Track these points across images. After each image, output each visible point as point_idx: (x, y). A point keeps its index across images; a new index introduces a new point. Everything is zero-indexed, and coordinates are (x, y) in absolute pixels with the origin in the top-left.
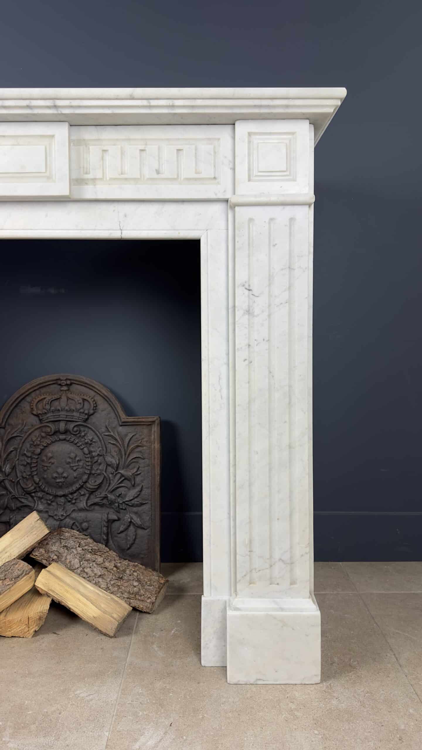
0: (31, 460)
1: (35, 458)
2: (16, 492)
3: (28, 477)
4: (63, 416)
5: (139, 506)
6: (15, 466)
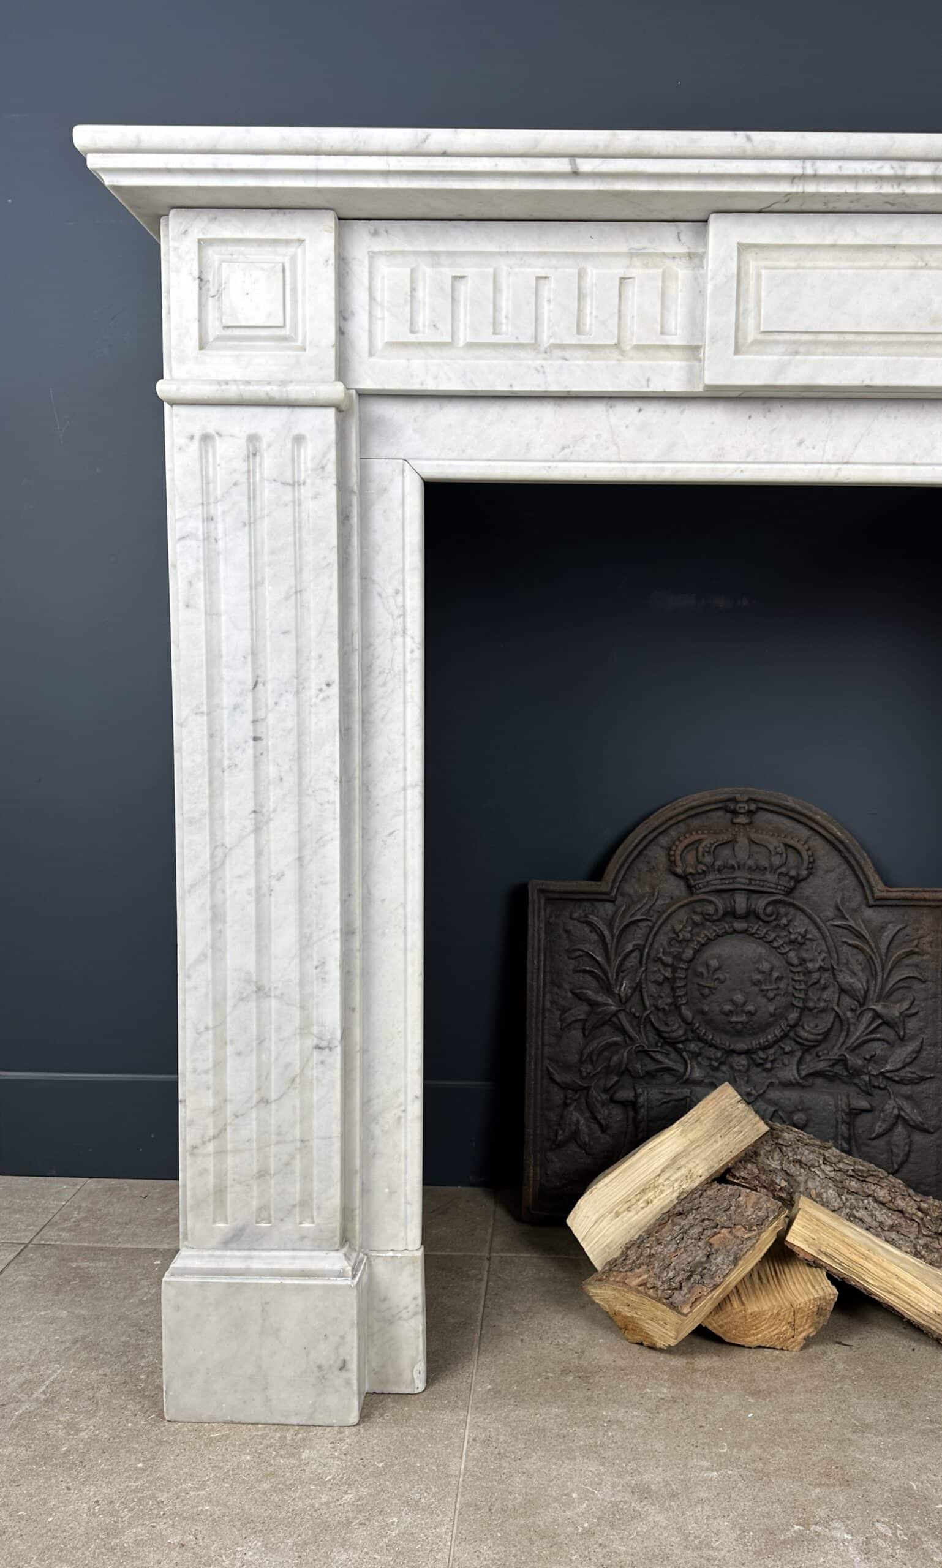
0: (674, 972)
1: (682, 968)
2: (644, 1039)
3: (666, 1007)
4: (743, 880)
5: (916, 1083)
6: (639, 984)
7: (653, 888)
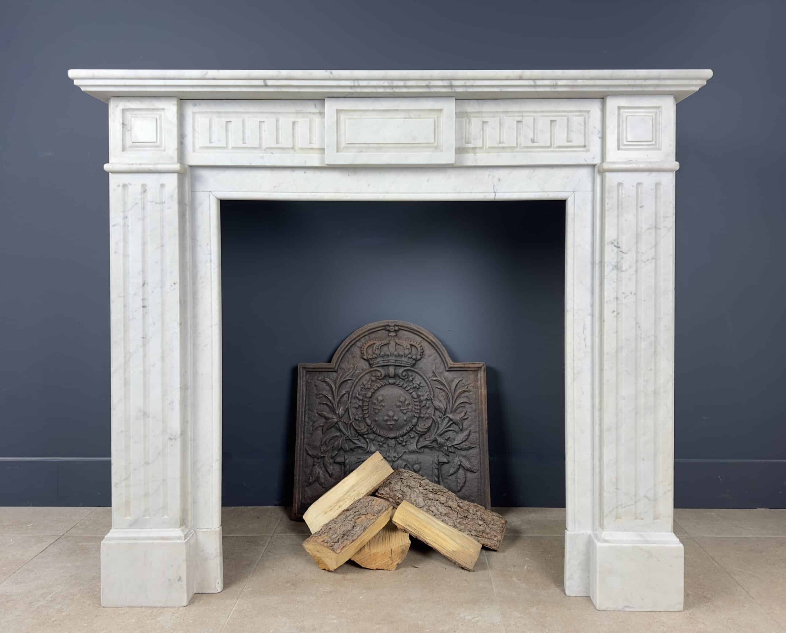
0: (363, 403)
1: (366, 401)
2: (349, 434)
3: (360, 419)
4: (393, 361)
5: (467, 450)
6: (348, 408)
7: (354, 365)
